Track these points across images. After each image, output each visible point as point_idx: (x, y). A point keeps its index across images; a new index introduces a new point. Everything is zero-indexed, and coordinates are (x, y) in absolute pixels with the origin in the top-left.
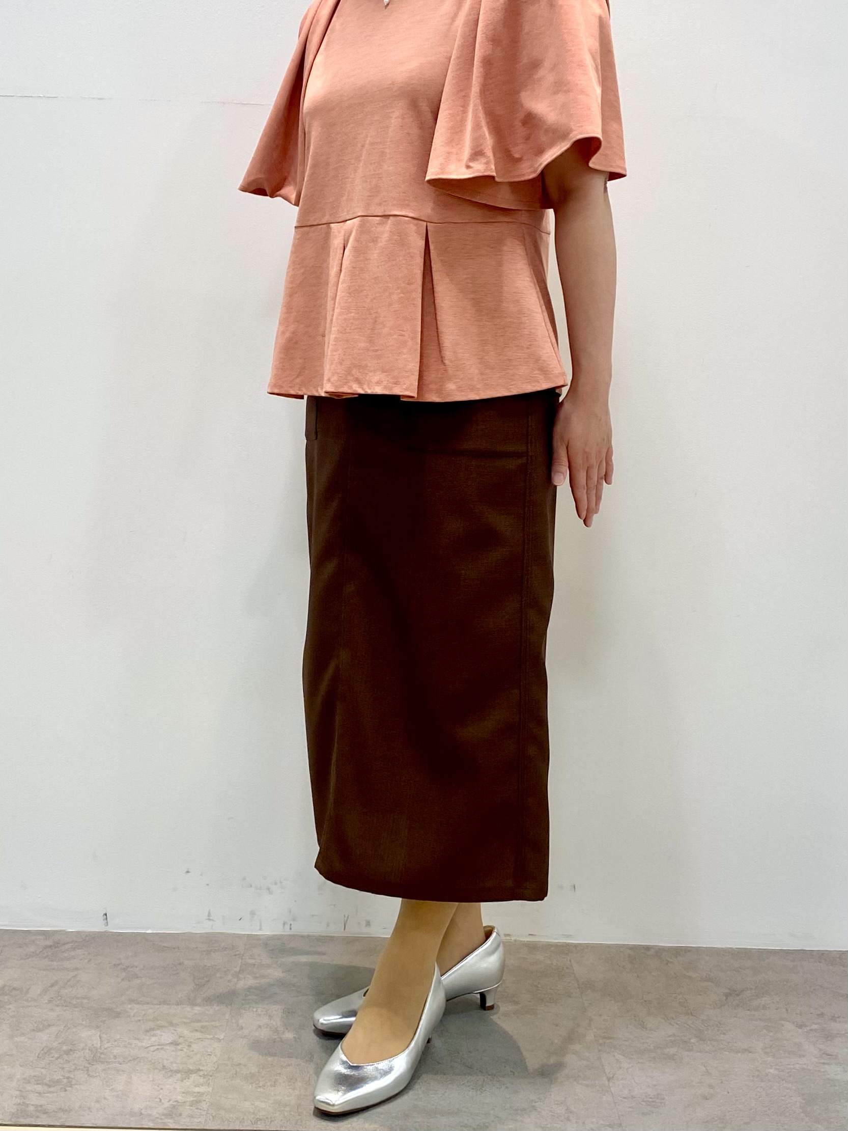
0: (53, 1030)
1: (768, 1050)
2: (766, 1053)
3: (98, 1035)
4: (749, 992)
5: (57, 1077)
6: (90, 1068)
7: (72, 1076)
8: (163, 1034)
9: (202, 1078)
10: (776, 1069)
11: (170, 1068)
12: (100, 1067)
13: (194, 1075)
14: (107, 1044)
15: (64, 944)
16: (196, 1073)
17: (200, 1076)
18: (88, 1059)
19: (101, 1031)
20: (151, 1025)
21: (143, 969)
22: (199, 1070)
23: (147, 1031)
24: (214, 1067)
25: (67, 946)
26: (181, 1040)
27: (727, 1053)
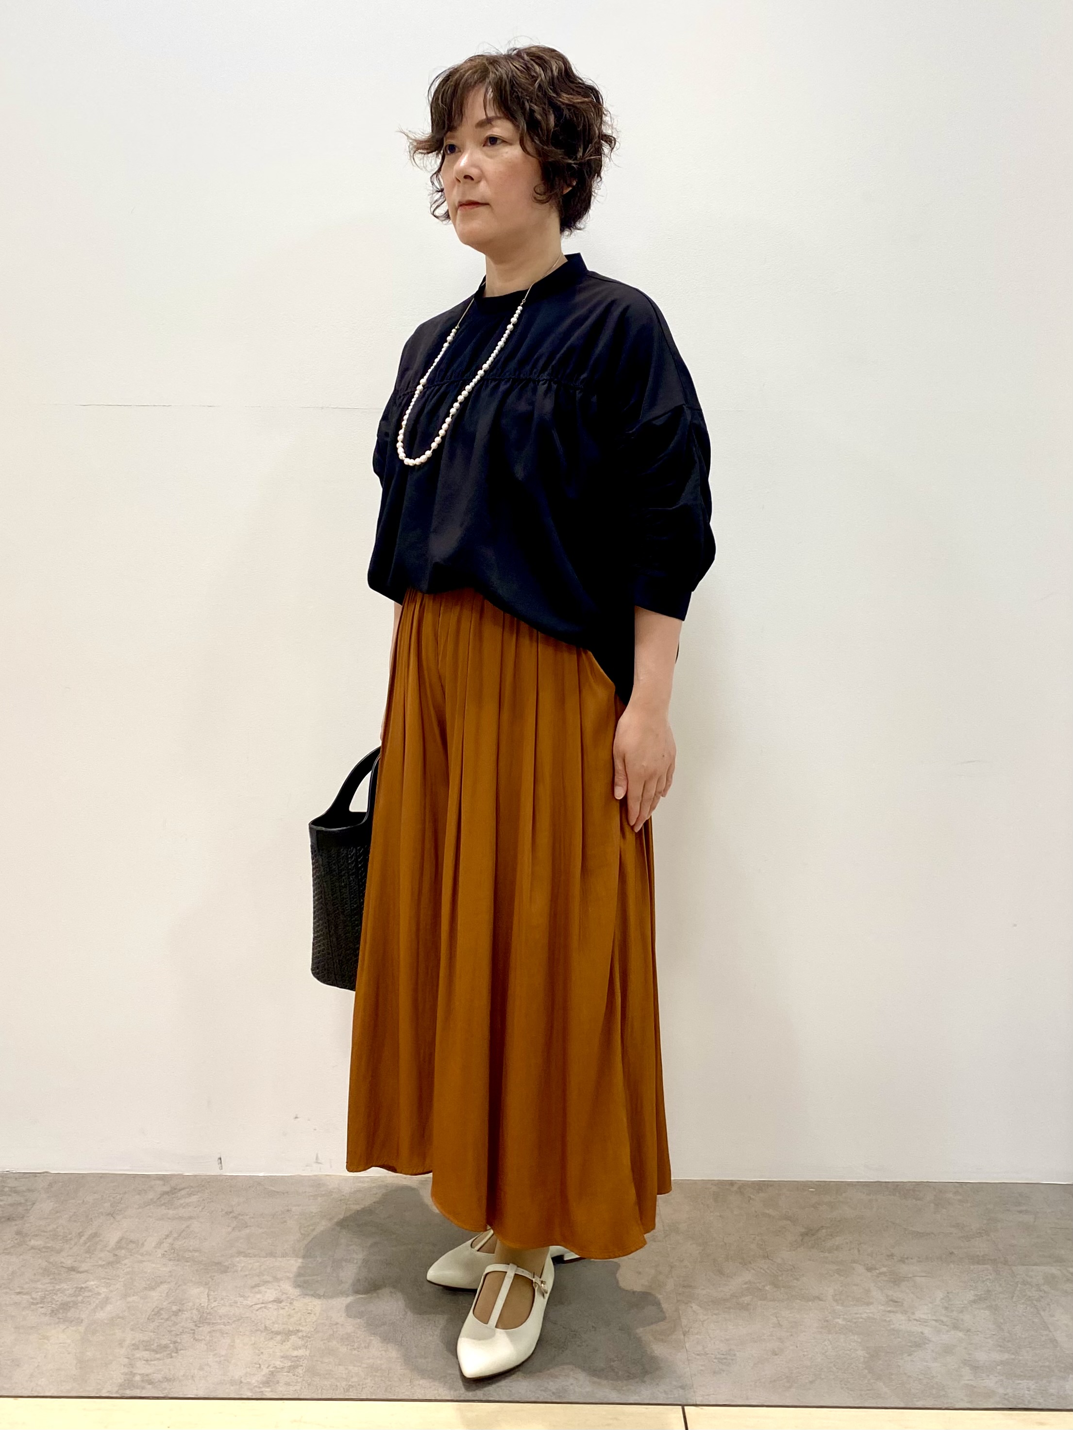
0: (164, 1287)
1: (837, 1297)
2: (836, 1301)
3: (206, 1293)
4: (824, 1231)
5: (164, 1342)
6: (196, 1330)
7: (179, 1341)
8: (268, 1291)
9: (301, 1339)
10: (844, 1319)
11: (271, 1329)
12: (206, 1329)
13: (293, 1336)
14: (215, 1303)
15: (180, 1190)
16: (295, 1334)
17: (300, 1338)
18: (195, 1320)
19: (209, 1288)
20: (256, 1280)
21: (253, 1218)
22: (298, 1331)
23: (253, 1287)
24: (313, 1327)
25: (183, 1192)
26: (284, 1297)
27: (799, 1301)
